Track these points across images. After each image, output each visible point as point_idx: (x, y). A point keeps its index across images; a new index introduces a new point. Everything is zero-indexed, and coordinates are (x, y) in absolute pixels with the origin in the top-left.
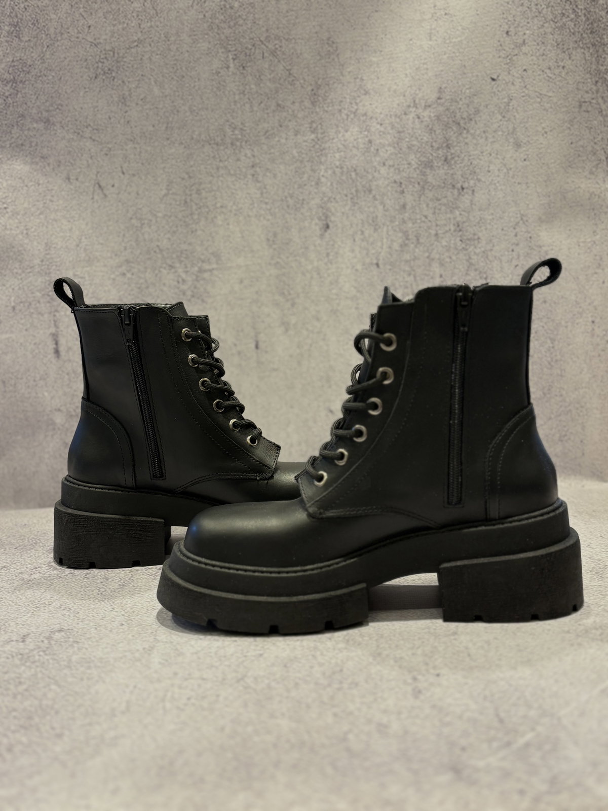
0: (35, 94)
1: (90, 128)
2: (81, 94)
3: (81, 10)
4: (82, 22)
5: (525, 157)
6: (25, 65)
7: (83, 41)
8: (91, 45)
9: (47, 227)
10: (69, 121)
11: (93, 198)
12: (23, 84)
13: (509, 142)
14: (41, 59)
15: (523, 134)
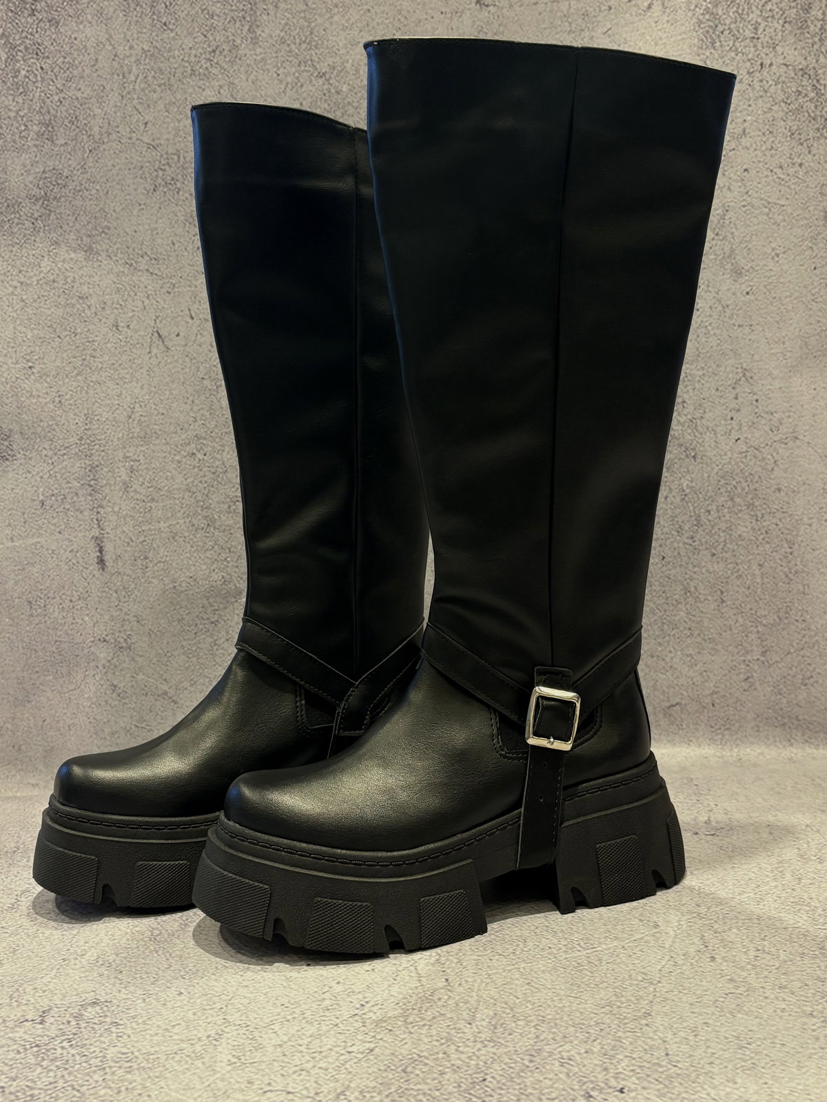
0: (74, 214)
1: (147, 258)
2: (135, 213)
3: (136, 102)
4: (137, 118)
5: (749, 289)
6: (60, 176)
7: (137, 143)
8: (149, 148)
9: (87, 392)
10: (117, 249)
11: (149, 353)
12: (58, 202)
13: (725, 269)
14: (81, 167)
15: (744, 258)
